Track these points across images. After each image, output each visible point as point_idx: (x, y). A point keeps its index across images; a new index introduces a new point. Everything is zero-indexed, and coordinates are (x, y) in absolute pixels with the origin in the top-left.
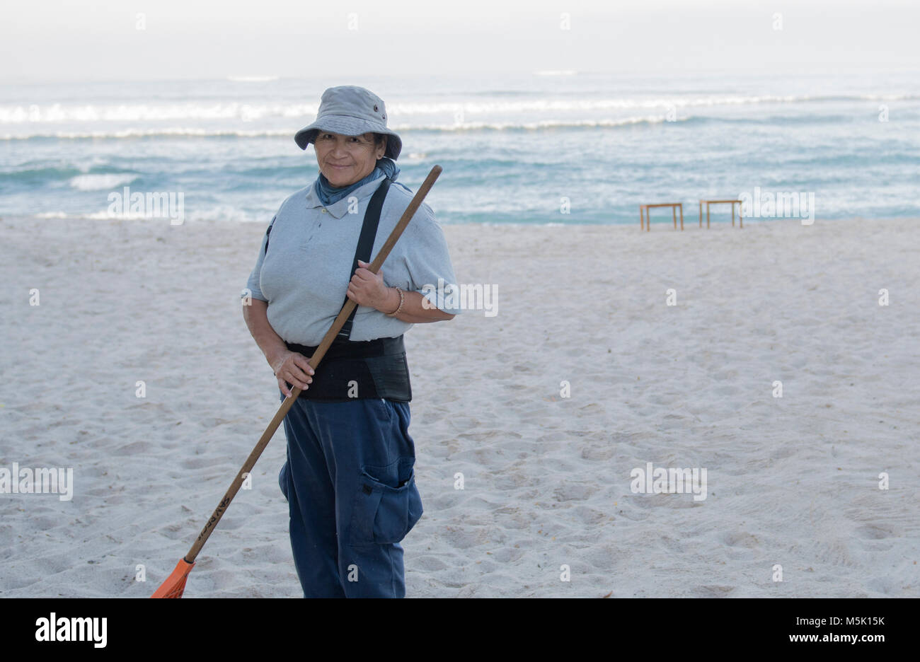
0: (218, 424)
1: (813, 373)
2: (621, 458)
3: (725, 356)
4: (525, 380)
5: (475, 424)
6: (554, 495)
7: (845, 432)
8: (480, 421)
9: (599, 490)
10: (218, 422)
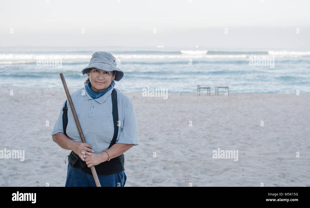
0: (55, 154)
1: (241, 143)
2: (176, 169)
3: (215, 137)
4: (152, 143)
5: (133, 156)
6: (152, 181)
7: (248, 163)
8: (135, 155)
9: (166, 180)
10: (55, 153)
